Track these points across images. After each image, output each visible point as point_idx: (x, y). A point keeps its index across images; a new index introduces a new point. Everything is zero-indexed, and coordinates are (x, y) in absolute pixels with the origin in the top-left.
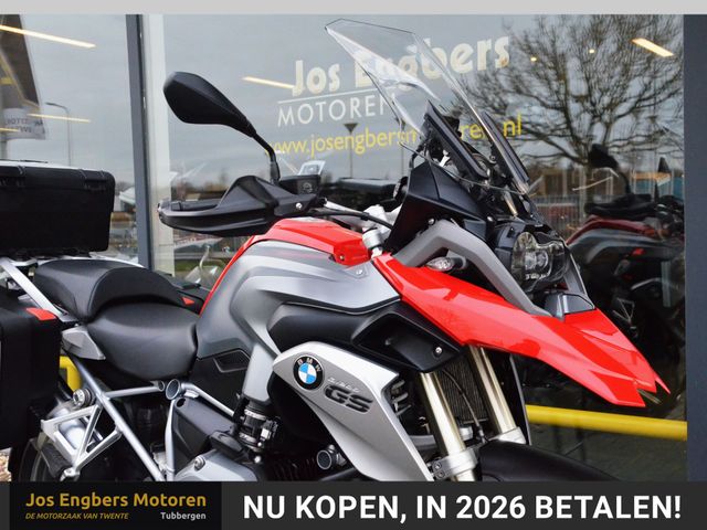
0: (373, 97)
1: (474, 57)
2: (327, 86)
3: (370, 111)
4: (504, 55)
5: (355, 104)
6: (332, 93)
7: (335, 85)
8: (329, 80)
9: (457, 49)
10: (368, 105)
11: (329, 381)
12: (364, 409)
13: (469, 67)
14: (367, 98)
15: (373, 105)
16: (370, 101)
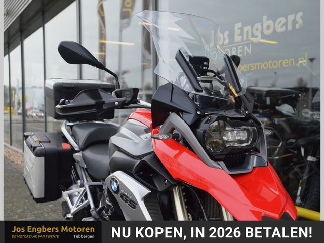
0: (241, 46)
1: (286, 24)
2: (223, 42)
3: (240, 54)
4: (300, 21)
5: (234, 50)
6: (226, 45)
7: (227, 41)
8: (224, 39)
9: (278, 21)
10: (239, 51)
11: (122, 191)
12: (134, 207)
13: (283, 29)
14: (239, 47)
15: (241, 50)
16: (240, 49)
